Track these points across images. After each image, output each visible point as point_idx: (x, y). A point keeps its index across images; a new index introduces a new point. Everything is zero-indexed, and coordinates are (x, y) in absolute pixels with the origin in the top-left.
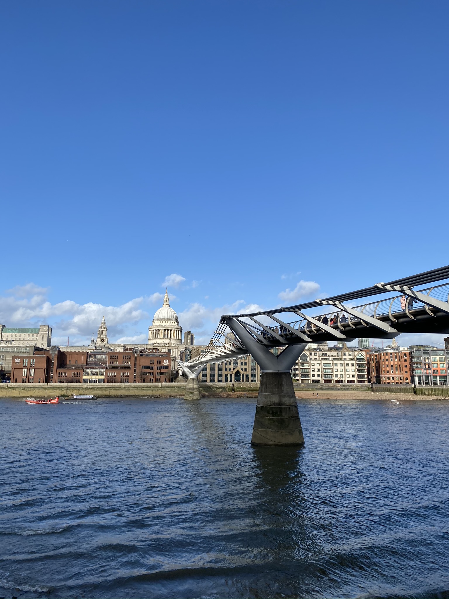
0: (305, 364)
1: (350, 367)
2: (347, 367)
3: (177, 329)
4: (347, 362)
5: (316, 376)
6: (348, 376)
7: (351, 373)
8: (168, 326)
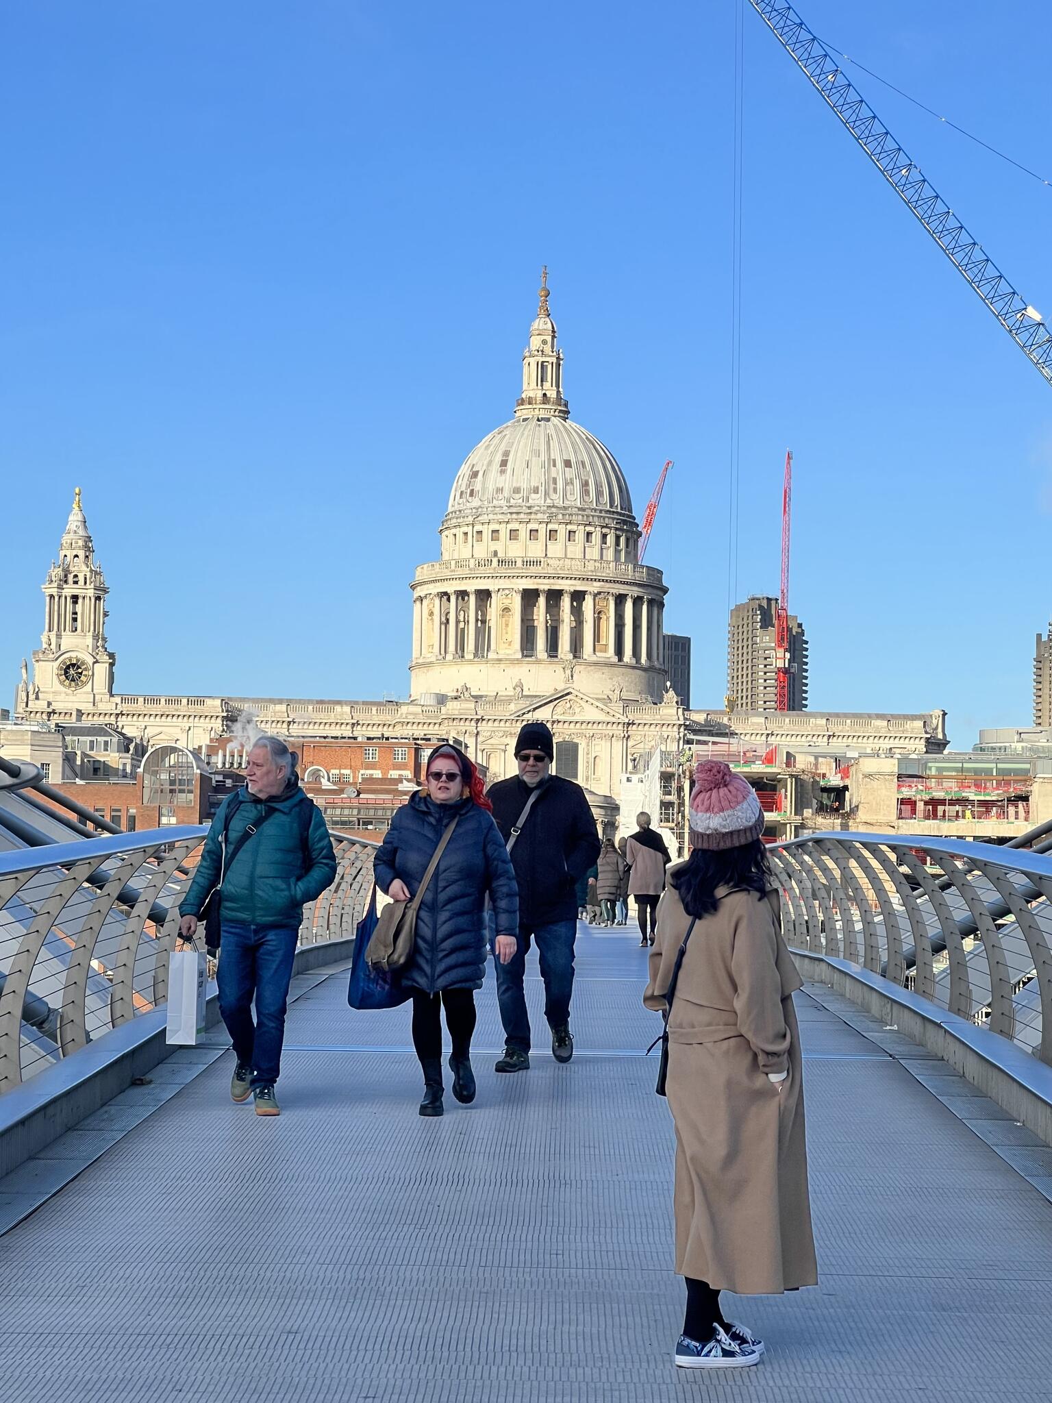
3: (622, 589)
8: (554, 566)
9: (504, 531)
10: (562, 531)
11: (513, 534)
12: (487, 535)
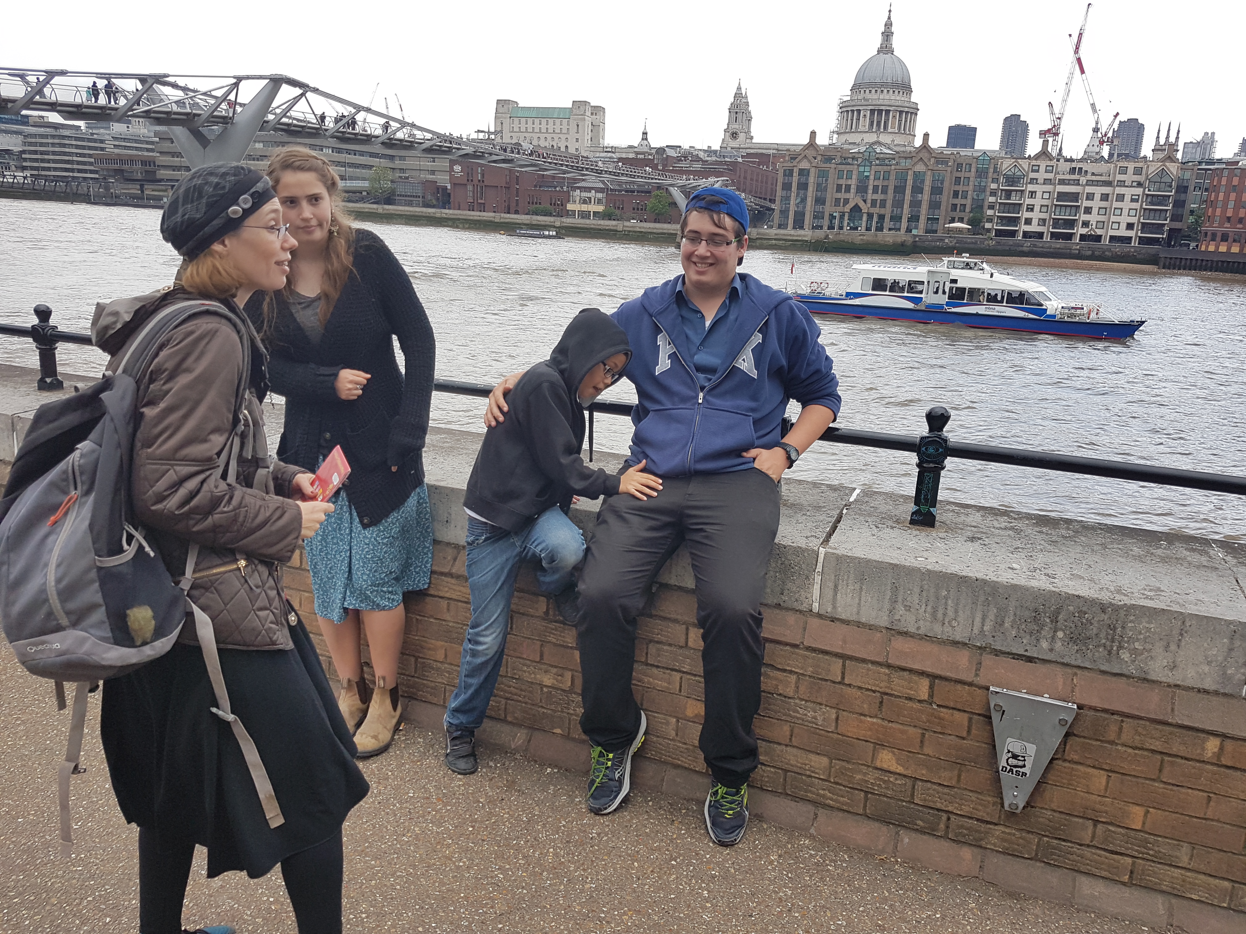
0: (1013, 194)
1: (1126, 205)
2: (1116, 204)
4: (1119, 190)
5: (1035, 222)
6: (1115, 226)
7: (1125, 220)
8: (881, 102)
9: (867, 91)
10: (885, 91)
11: (870, 91)
12: (862, 91)
